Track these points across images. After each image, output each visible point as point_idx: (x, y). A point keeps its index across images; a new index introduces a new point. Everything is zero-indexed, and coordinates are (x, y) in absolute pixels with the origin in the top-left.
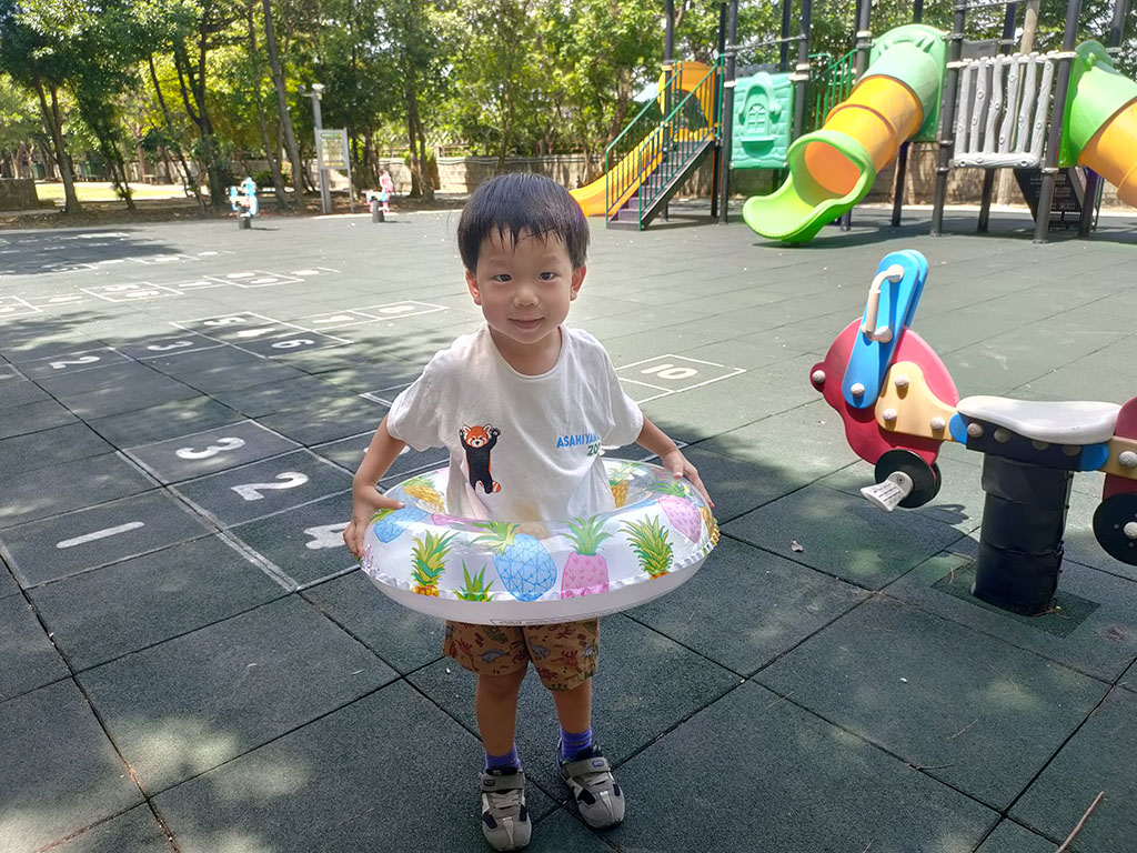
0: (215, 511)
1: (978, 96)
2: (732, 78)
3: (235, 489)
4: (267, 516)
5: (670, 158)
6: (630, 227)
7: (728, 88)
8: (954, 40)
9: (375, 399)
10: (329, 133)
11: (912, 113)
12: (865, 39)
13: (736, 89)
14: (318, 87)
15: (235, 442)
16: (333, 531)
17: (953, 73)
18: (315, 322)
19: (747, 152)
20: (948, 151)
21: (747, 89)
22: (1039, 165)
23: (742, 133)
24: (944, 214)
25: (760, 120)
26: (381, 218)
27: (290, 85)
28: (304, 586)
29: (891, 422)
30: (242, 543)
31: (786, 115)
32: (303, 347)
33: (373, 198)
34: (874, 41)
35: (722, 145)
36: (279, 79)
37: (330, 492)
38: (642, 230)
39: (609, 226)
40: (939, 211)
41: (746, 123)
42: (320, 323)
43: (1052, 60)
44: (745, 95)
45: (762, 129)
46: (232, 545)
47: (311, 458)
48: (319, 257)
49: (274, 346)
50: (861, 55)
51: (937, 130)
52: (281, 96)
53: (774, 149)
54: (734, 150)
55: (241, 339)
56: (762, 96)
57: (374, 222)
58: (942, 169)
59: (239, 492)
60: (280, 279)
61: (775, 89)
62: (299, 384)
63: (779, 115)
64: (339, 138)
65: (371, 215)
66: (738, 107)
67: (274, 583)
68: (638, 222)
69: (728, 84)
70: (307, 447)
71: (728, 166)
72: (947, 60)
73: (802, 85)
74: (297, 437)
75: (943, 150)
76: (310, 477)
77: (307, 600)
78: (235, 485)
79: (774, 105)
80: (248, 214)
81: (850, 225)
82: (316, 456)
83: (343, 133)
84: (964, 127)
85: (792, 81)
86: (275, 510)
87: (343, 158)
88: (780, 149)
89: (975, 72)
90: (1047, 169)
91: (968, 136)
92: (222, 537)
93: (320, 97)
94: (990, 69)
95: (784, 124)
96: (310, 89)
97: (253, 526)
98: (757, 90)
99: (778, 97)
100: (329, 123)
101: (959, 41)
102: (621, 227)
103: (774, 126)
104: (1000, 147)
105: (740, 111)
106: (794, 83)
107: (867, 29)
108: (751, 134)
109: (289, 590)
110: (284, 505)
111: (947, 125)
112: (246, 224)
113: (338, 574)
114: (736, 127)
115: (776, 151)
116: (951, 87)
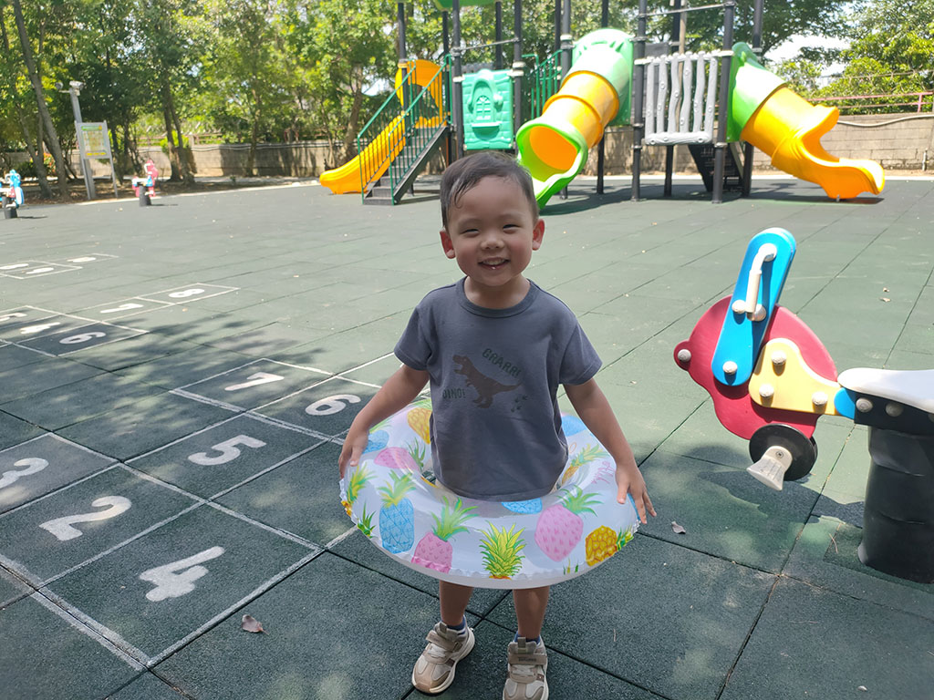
0: (24, 560)
1: (661, 87)
2: (459, 73)
3: (45, 526)
4: (90, 561)
5: (413, 143)
6: (383, 202)
7: (456, 83)
8: (639, 42)
9: (187, 395)
10: (90, 125)
11: (611, 102)
12: (567, 42)
13: (463, 84)
14: (75, 84)
15: (38, 464)
16: (175, 572)
17: (640, 68)
18: (102, 312)
19: (477, 137)
20: (641, 132)
21: (474, 84)
22: (711, 141)
23: (472, 121)
24: (641, 182)
25: (486, 109)
26: (148, 202)
27: (46, 83)
28: (156, 658)
29: (768, 399)
30: (65, 604)
31: (507, 105)
32: (94, 341)
33: (139, 184)
34: (574, 43)
35: (455, 130)
36: (35, 77)
37: (161, 519)
38: (395, 204)
39: (365, 202)
40: (636, 180)
41: (474, 111)
42: (108, 313)
43: (716, 57)
44: (472, 88)
45: (488, 117)
46: (52, 608)
47: (129, 475)
48: (93, 243)
49: (63, 341)
50: (564, 56)
51: (630, 115)
52: (39, 92)
53: (500, 133)
54: (467, 135)
55: (25, 337)
56: (486, 89)
57: (141, 205)
58: (636, 147)
59: (51, 530)
60: (56, 268)
61: (497, 84)
62: (98, 384)
63: (502, 105)
64: (100, 130)
65: (138, 199)
66: (467, 98)
67: (117, 659)
68: (391, 198)
69: (456, 80)
70: (122, 462)
71: (462, 148)
72: (634, 58)
73: (519, 80)
74: (109, 449)
75: (637, 131)
76: (132, 501)
77: (163, 679)
78: (44, 521)
79: (498, 97)
80: (14, 205)
81: (567, 193)
82: (135, 472)
83: (104, 125)
84: (652, 112)
85: (511, 77)
86: (99, 551)
87: (105, 149)
88: (505, 133)
89: (657, 67)
90: (719, 144)
91: (655, 119)
92: (38, 597)
93: (78, 94)
94: (669, 65)
95: (507, 112)
96: (67, 86)
97: (77, 577)
98: (482, 84)
99: (499, 90)
100: (89, 116)
101: (642, 42)
102: (376, 202)
103: (498, 114)
104: (681, 127)
105: (469, 101)
106: (512, 78)
107: (569, 32)
108: (480, 121)
109: (138, 668)
110: (108, 542)
111: (638, 112)
112: (13, 214)
113: (193, 634)
114: (467, 115)
115: (502, 135)
116: (639, 80)
